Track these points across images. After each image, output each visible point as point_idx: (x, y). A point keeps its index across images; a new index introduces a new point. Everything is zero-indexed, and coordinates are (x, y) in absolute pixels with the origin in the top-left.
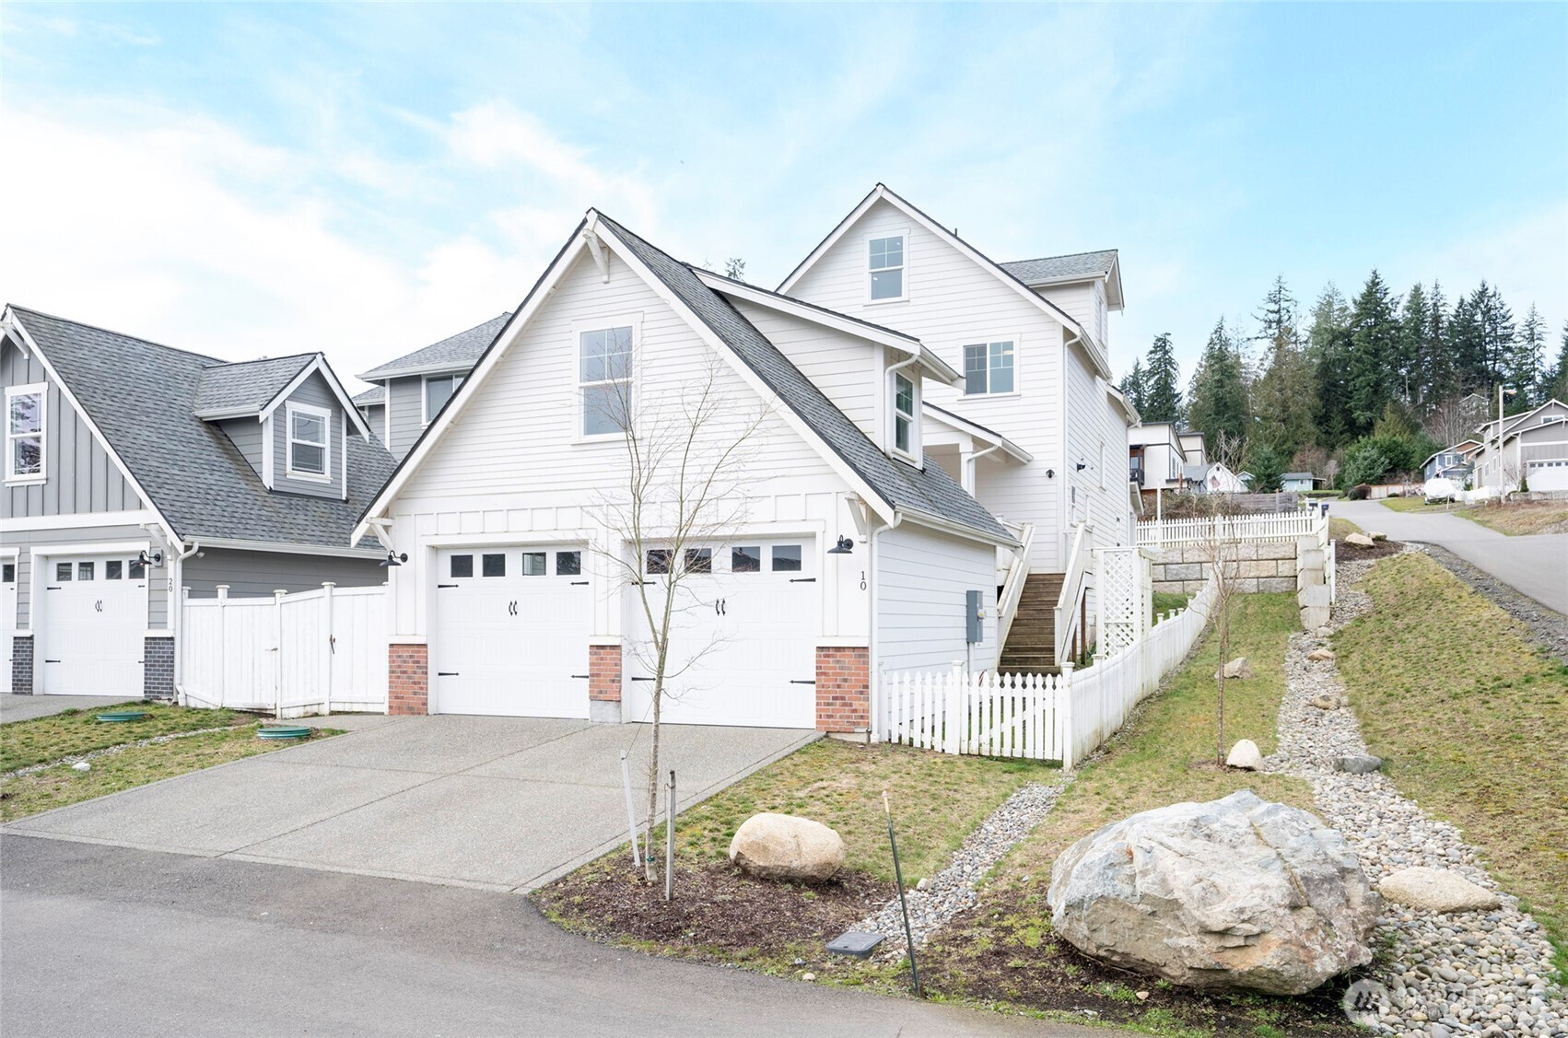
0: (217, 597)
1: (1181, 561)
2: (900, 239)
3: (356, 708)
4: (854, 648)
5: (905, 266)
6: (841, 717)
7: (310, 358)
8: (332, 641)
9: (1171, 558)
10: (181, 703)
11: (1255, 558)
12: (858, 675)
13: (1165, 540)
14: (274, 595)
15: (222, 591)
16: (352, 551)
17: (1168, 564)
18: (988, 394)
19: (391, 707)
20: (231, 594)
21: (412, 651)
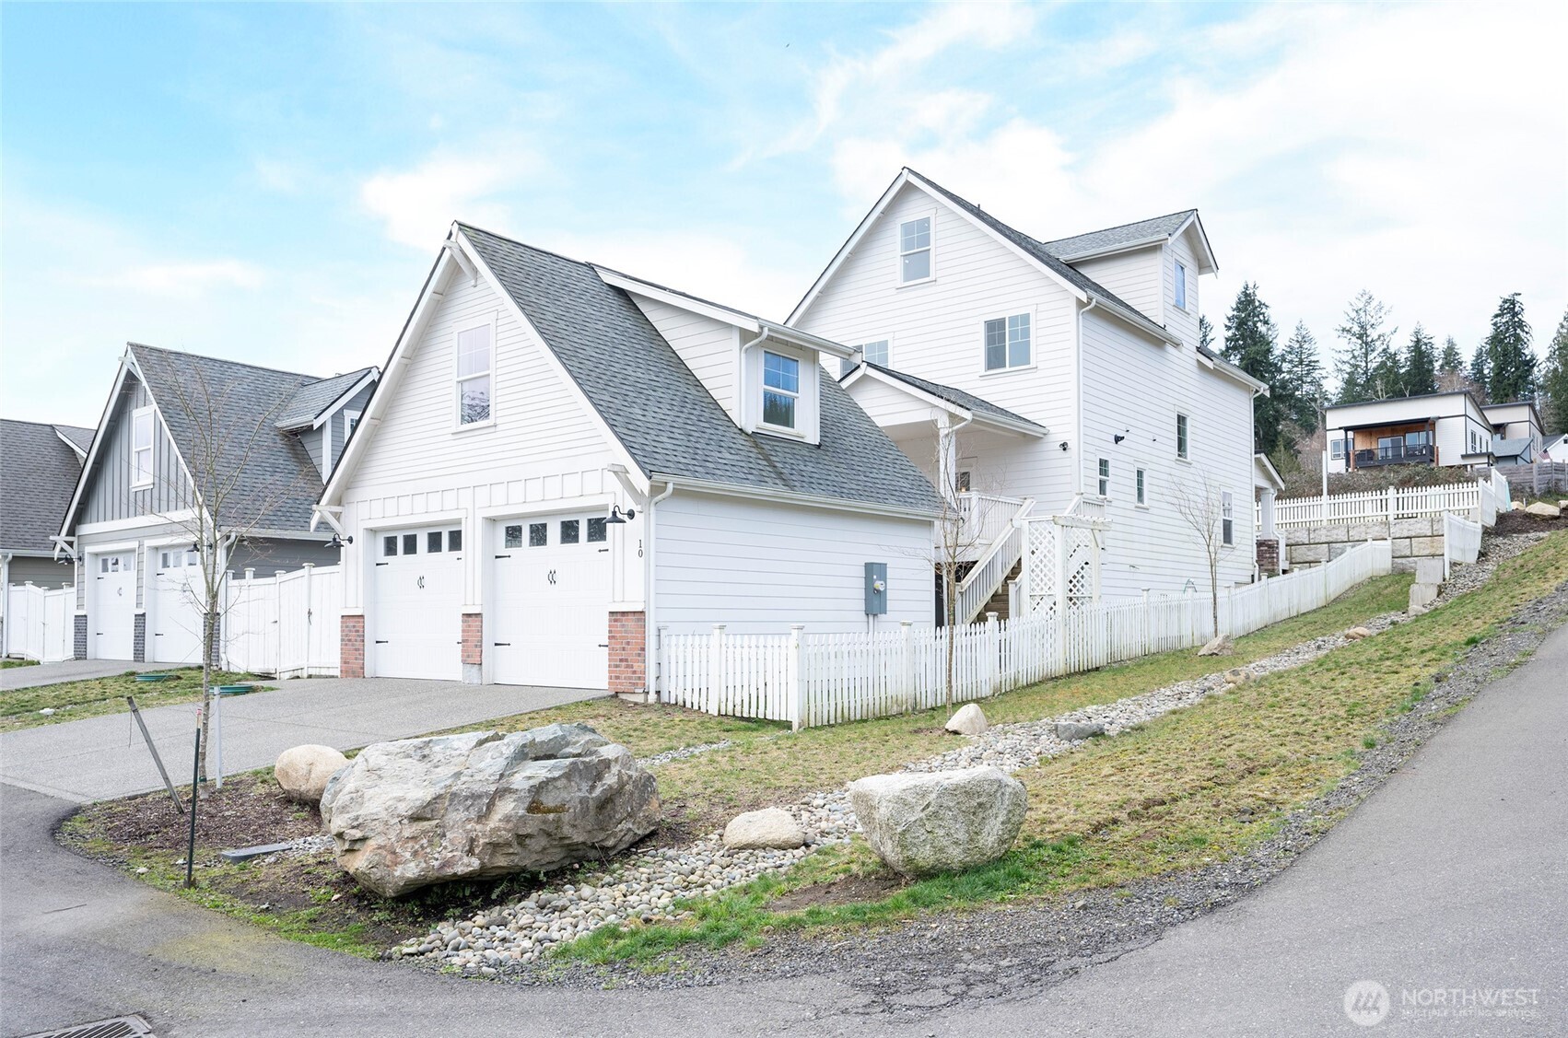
0: (245, 578)
1: (1346, 540)
2: (927, 220)
3: (324, 672)
4: (634, 612)
5: (932, 246)
6: (625, 678)
7: (366, 372)
8: (310, 613)
9: (1335, 537)
10: (225, 669)
11: (1430, 534)
12: (637, 638)
13: (1333, 517)
14: (275, 575)
15: (249, 572)
16: (311, 534)
17: (1332, 542)
18: (1007, 369)
19: (341, 671)
20: (256, 576)
21: (356, 622)
